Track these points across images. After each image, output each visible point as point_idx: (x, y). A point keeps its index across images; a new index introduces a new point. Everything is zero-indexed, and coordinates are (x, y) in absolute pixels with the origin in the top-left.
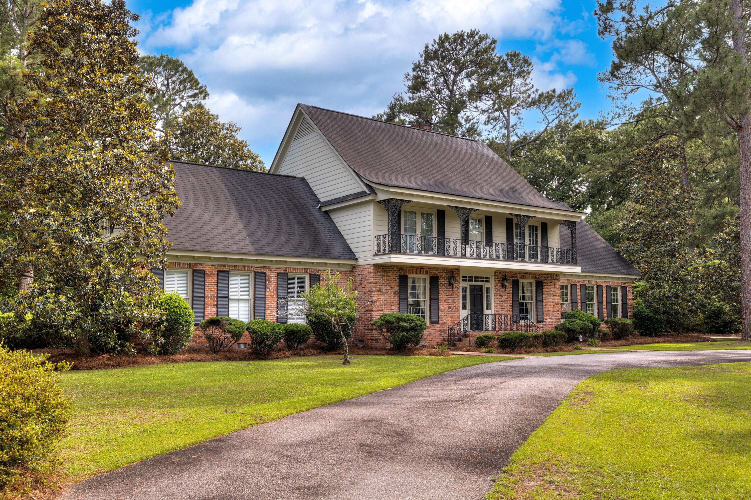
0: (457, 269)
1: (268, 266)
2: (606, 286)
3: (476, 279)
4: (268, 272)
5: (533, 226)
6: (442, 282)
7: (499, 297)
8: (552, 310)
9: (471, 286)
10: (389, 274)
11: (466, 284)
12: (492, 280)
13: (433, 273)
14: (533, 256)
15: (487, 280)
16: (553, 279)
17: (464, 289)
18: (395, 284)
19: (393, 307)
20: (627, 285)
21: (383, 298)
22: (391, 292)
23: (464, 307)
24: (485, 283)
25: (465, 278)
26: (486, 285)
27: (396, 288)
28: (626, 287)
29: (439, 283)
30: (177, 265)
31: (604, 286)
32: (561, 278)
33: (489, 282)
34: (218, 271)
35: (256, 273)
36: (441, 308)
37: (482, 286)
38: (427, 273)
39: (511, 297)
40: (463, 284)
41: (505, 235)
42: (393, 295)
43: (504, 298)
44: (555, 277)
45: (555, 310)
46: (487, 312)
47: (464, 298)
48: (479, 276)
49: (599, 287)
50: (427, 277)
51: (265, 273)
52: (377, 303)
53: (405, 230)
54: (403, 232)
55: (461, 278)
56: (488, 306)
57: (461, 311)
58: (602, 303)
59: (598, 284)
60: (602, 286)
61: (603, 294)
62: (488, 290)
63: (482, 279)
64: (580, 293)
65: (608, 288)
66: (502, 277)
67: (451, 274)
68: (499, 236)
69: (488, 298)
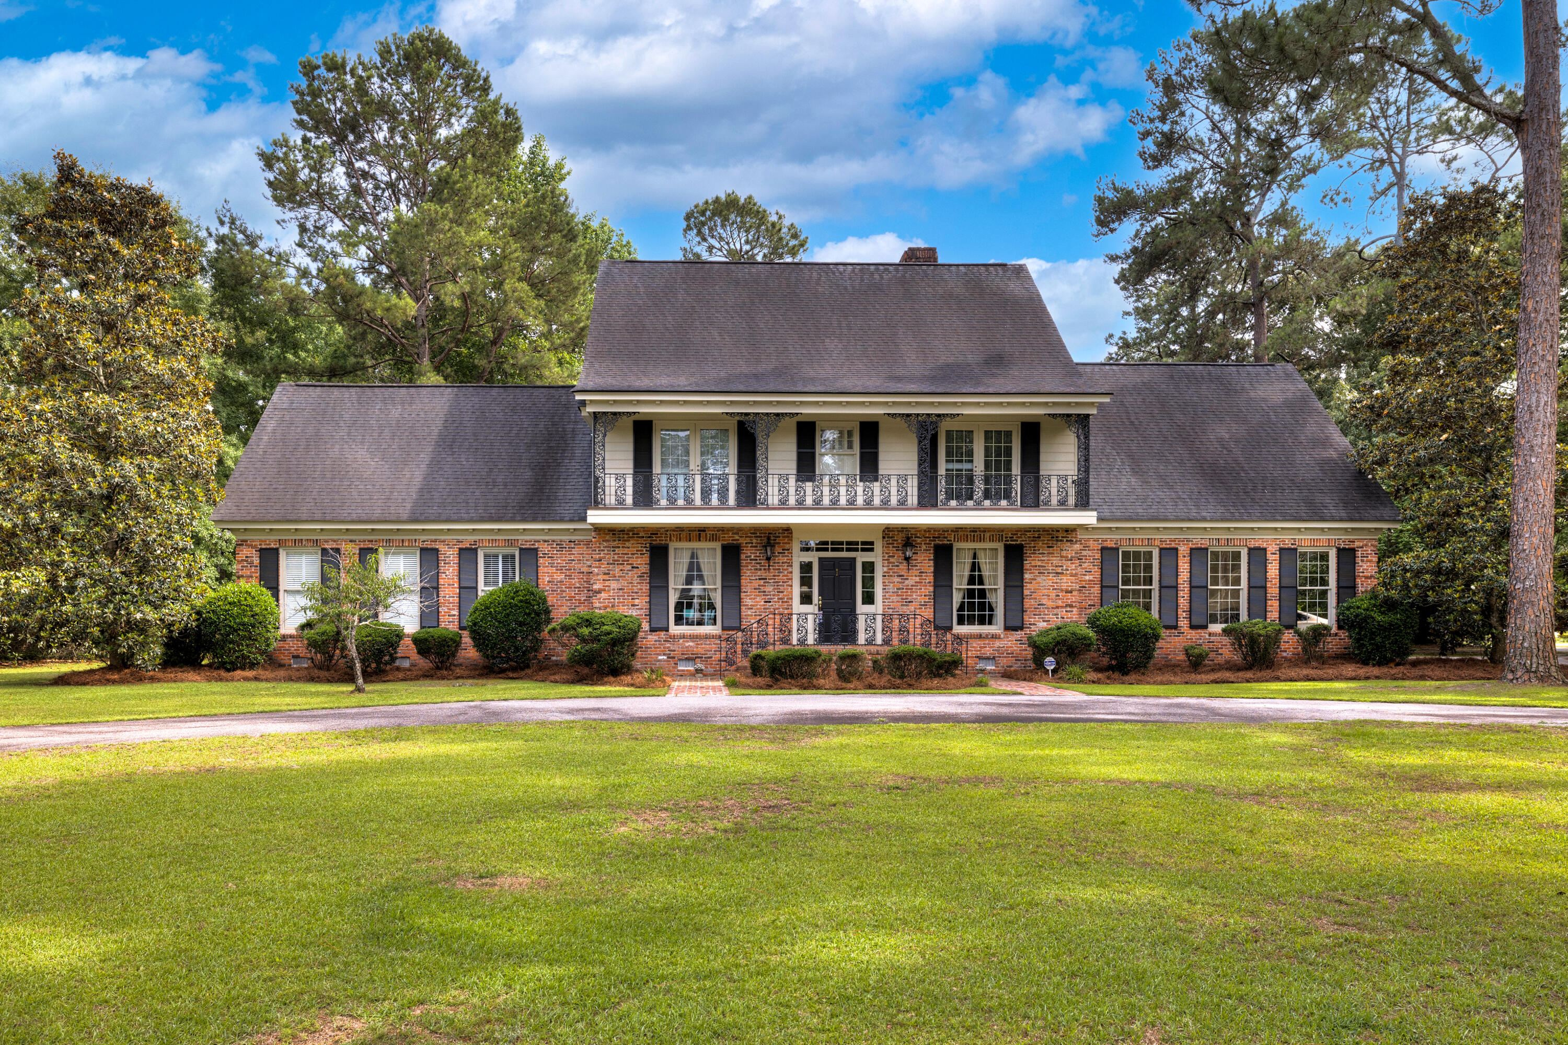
0: (787, 531)
1: (442, 538)
2: (1281, 550)
3: (837, 546)
4: (442, 548)
5: (999, 433)
6: (749, 554)
7: (897, 579)
8: (1050, 604)
9: (821, 560)
10: (627, 544)
11: (813, 557)
12: (878, 546)
13: (729, 539)
14: (999, 491)
15: (868, 547)
16: (1057, 538)
17: (806, 568)
18: (643, 562)
19: (636, 602)
20: (1357, 544)
21: (614, 585)
22: (633, 576)
23: (806, 599)
24: (860, 553)
25: (808, 546)
26: (861, 558)
27: (644, 568)
28: (1353, 551)
29: (743, 556)
30: (298, 543)
31: (1272, 548)
32: (1080, 535)
33: (872, 550)
34: (361, 549)
35: (422, 550)
36: (747, 601)
37: (854, 559)
38: (714, 538)
39: (930, 578)
40: (799, 557)
42: (636, 580)
43: (910, 582)
44: (1060, 535)
45: (1060, 603)
46: (862, 609)
47: (806, 582)
48: (845, 540)
49: (1258, 555)
50: (717, 545)
51: (437, 550)
52: (603, 595)
53: (664, 463)
54: (657, 468)
55: (796, 547)
56: (869, 599)
57: (797, 607)
58: (1265, 587)
59: (1252, 544)
60: (1265, 549)
61: (1269, 566)
62: (869, 567)
63: (852, 546)
64: (1187, 566)
65: (1287, 553)
66: (904, 539)
67: (772, 539)
68: (900, 459)
69: (868, 581)
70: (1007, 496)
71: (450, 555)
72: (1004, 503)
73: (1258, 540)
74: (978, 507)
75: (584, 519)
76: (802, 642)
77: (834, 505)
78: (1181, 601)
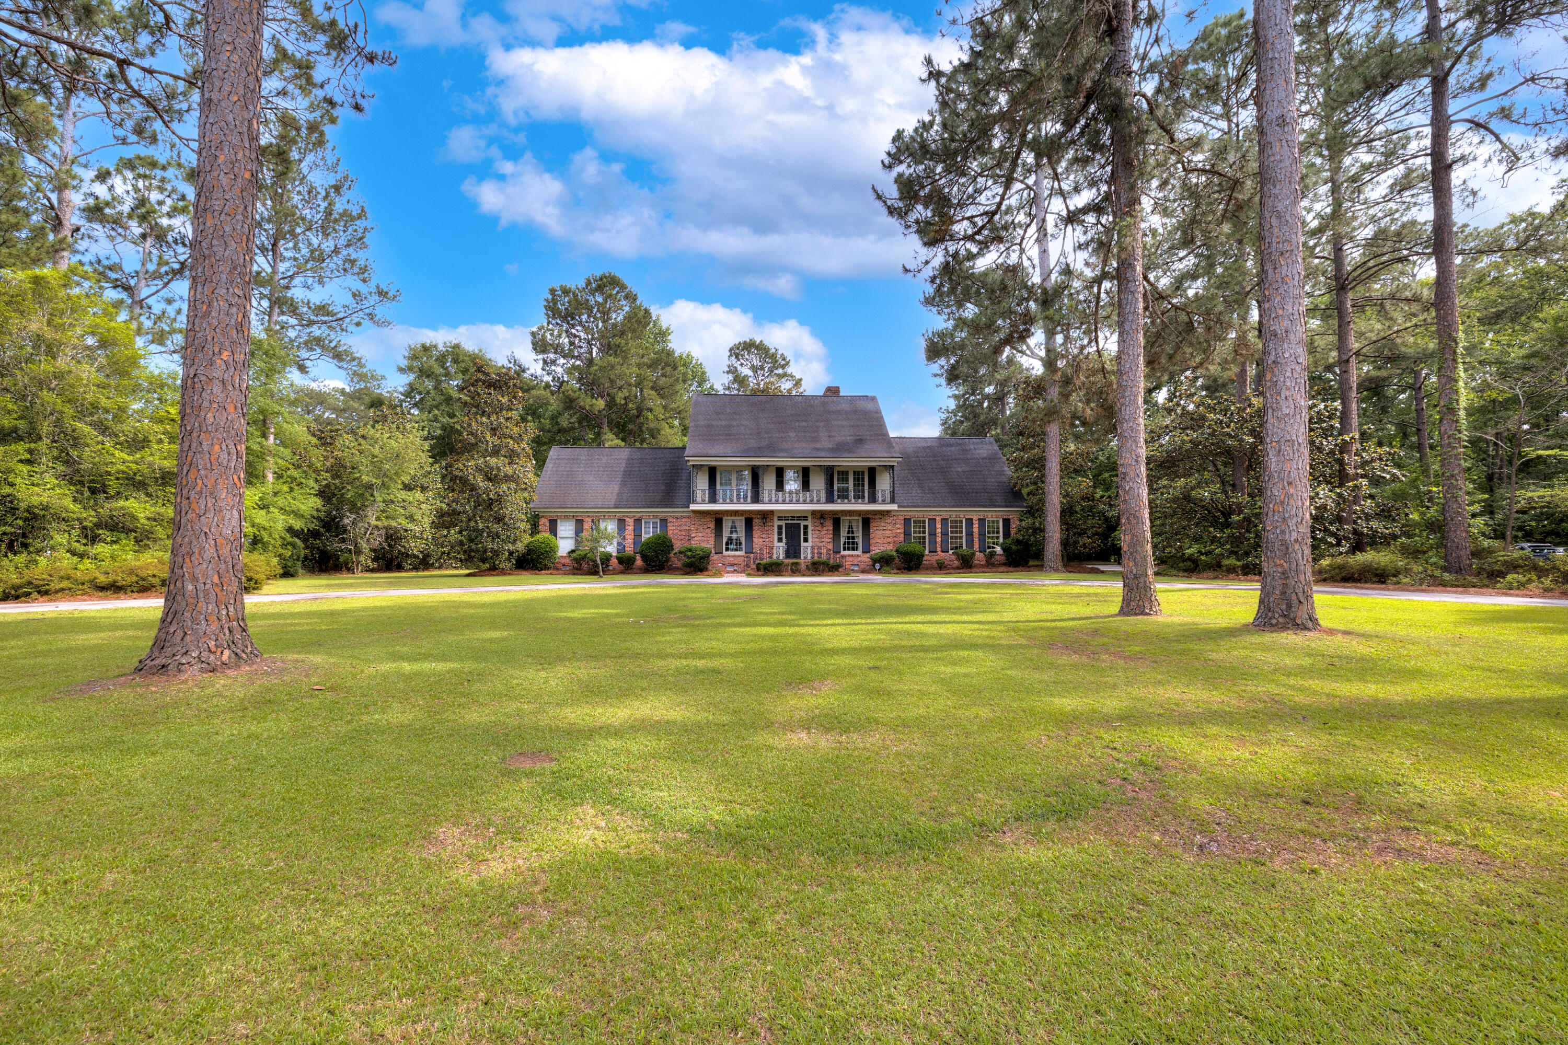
0: (772, 512)
1: (627, 515)
2: (979, 519)
3: (793, 518)
4: (627, 519)
5: (859, 473)
6: (756, 522)
7: (817, 532)
8: (881, 542)
9: (786, 525)
10: (706, 518)
11: (783, 523)
12: (810, 519)
13: (748, 515)
14: (859, 496)
15: (806, 518)
16: (882, 516)
17: (780, 527)
18: (712, 525)
19: (710, 542)
20: (1011, 517)
21: (700, 535)
22: (708, 531)
23: (780, 540)
24: (802, 521)
25: (780, 518)
26: (803, 523)
27: (713, 528)
28: (1010, 520)
29: (754, 523)
30: (565, 517)
31: (975, 518)
32: (892, 514)
34: (593, 519)
35: (618, 519)
36: (755, 541)
37: (800, 524)
38: (742, 515)
39: (831, 532)
40: (777, 523)
42: (709, 533)
43: (823, 533)
44: (884, 514)
45: (884, 542)
46: (803, 544)
47: (780, 533)
48: (795, 516)
49: (970, 522)
50: (743, 518)
51: (625, 520)
52: (695, 539)
53: (721, 484)
54: (718, 487)
55: (776, 519)
56: (806, 540)
57: (776, 544)
58: (973, 535)
59: (967, 517)
60: (972, 519)
61: (974, 526)
62: (806, 527)
63: (799, 518)
64: (940, 526)
65: (982, 521)
66: (820, 516)
67: (766, 516)
68: (818, 483)
69: (806, 533)
70: (862, 498)
71: (630, 522)
72: (861, 501)
73: (969, 515)
74: (851, 502)
75: (687, 508)
76: (778, 558)
77: (791, 502)
78: (938, 541)
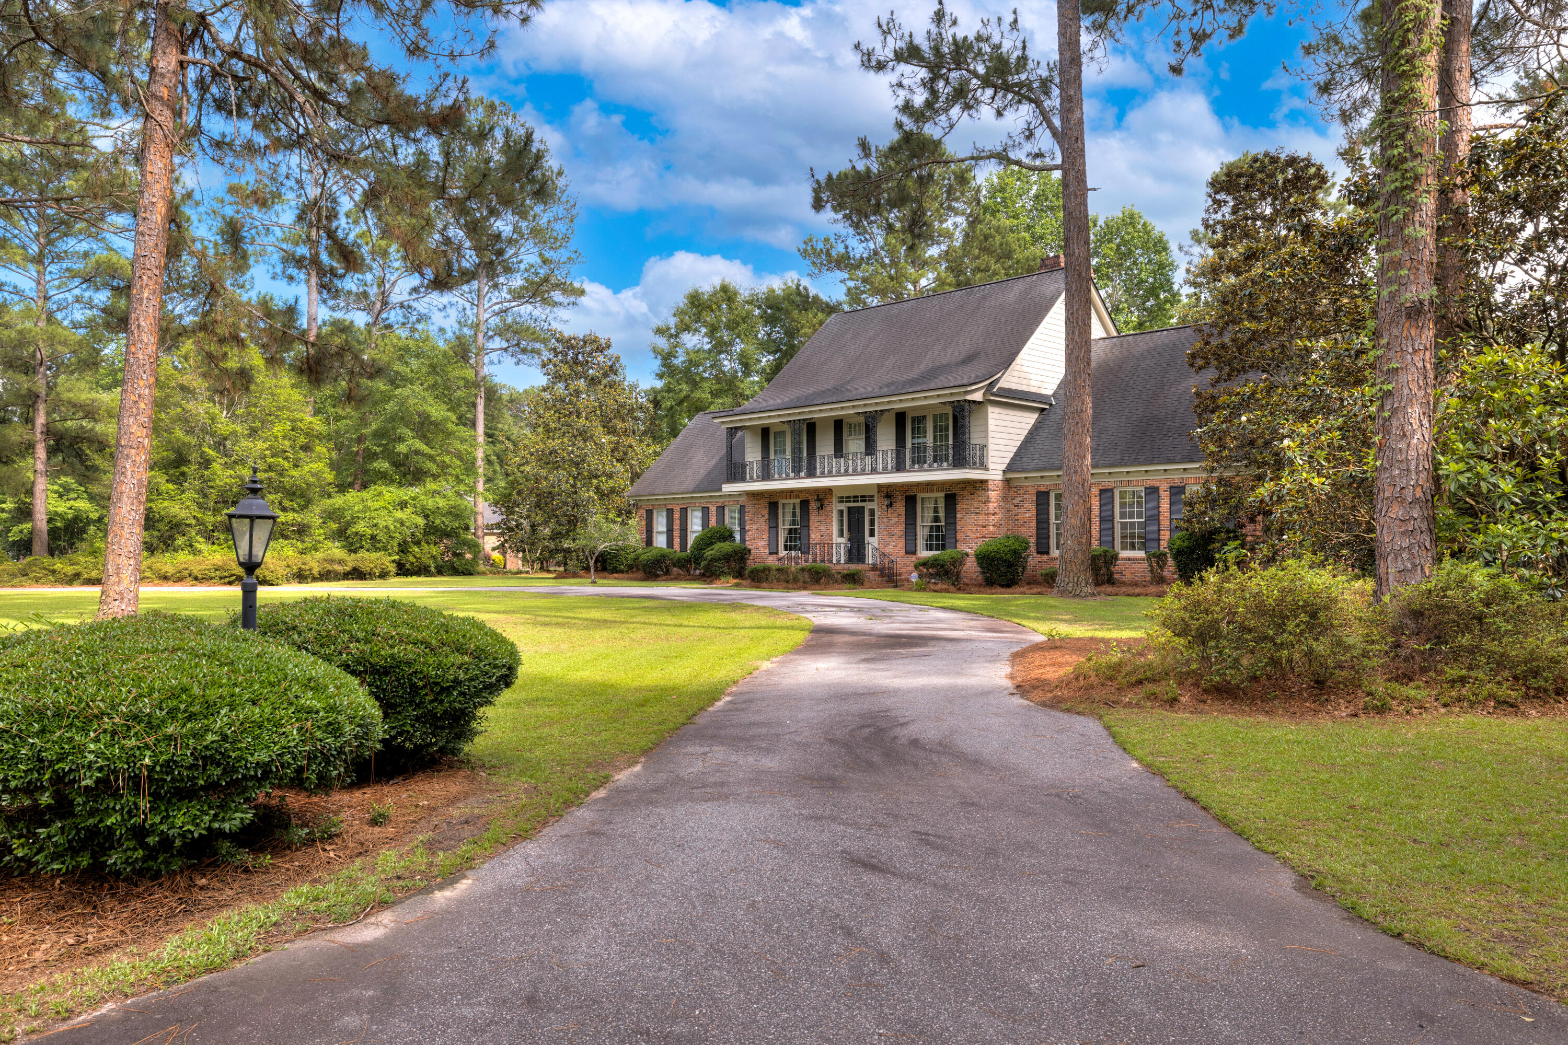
0: (829, 491)
1: (710, 501)
3: (856, 499)
4: (711, 506)
5: (940, 415)
6: (814, 505)
7: (886, 520)
9: (849, 509)
10: (760, 502)
11: (843, 507)
12: (875, 498)
13: (804, 497)
15: (871, 498)
16: (975, 488)
17: (840, 513)
23: (841, 535)
24: (866, 503)
25: (841, 500)
26: (868, 506)
29: (810, 508)
30: (659, 506)
33: (873, 501)
34: (681, 509)
35: (703, 508)
36: (812, 535)
37: (864, 507)
38: (797, 497)
39: (903, 519)
40: (837, 507)
41: (893, 436)
42: (763, 524)
43: (893, 522)
44: (977, 485)
46: (868, 539)
47: (841, 523)
48: (860, 495)
50: (799, 501)
51: (709, 508)
52: (750, 533)
53: (775, 452)
54: (772, 457)
55: (835, 500)
56: (872, 534)
57: (837, 540)
58: (1158, 520)
59: (1148, 484)
60: (1158, 488)
61: (1162, 502)
62: (872, 512)
63: (864, 498)
64: (1098, 504)
65: (1177, 490)
66: (888, 493)
67: (822, 496)
68: (886, 441)
69: (872, 523)
70: (947, 460)
71: (713, 510)
72: (945, 464)
73: (1152, 480)
74: (931, 469)
75: (720, 490)
76: (838, 562)
77: (855, 473)
78: (1094, 532)
